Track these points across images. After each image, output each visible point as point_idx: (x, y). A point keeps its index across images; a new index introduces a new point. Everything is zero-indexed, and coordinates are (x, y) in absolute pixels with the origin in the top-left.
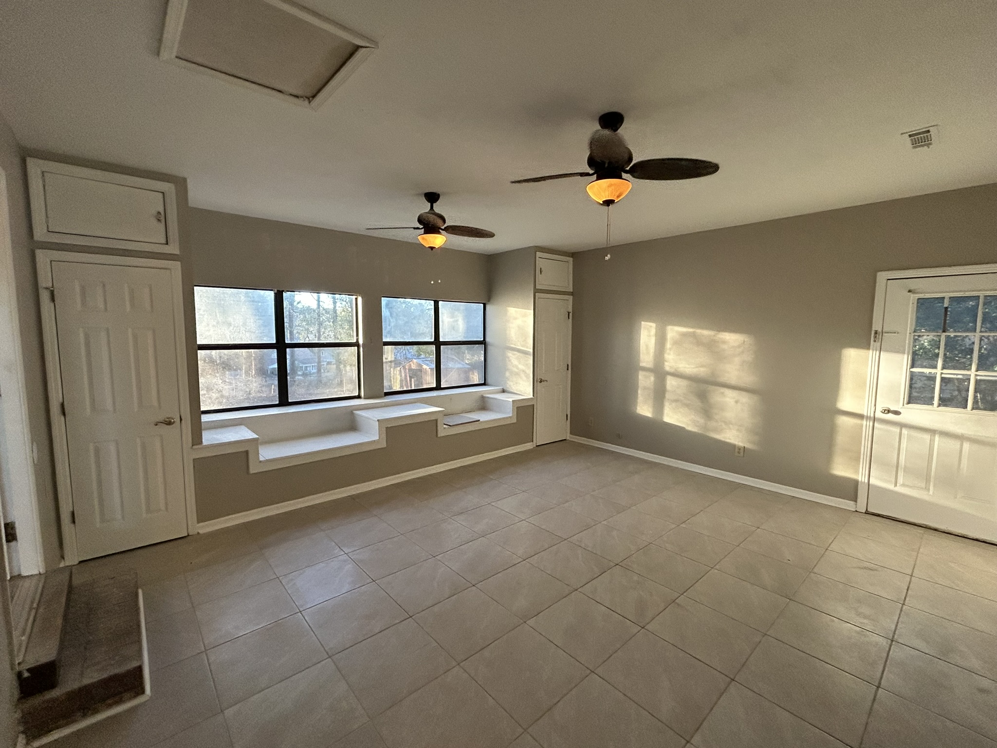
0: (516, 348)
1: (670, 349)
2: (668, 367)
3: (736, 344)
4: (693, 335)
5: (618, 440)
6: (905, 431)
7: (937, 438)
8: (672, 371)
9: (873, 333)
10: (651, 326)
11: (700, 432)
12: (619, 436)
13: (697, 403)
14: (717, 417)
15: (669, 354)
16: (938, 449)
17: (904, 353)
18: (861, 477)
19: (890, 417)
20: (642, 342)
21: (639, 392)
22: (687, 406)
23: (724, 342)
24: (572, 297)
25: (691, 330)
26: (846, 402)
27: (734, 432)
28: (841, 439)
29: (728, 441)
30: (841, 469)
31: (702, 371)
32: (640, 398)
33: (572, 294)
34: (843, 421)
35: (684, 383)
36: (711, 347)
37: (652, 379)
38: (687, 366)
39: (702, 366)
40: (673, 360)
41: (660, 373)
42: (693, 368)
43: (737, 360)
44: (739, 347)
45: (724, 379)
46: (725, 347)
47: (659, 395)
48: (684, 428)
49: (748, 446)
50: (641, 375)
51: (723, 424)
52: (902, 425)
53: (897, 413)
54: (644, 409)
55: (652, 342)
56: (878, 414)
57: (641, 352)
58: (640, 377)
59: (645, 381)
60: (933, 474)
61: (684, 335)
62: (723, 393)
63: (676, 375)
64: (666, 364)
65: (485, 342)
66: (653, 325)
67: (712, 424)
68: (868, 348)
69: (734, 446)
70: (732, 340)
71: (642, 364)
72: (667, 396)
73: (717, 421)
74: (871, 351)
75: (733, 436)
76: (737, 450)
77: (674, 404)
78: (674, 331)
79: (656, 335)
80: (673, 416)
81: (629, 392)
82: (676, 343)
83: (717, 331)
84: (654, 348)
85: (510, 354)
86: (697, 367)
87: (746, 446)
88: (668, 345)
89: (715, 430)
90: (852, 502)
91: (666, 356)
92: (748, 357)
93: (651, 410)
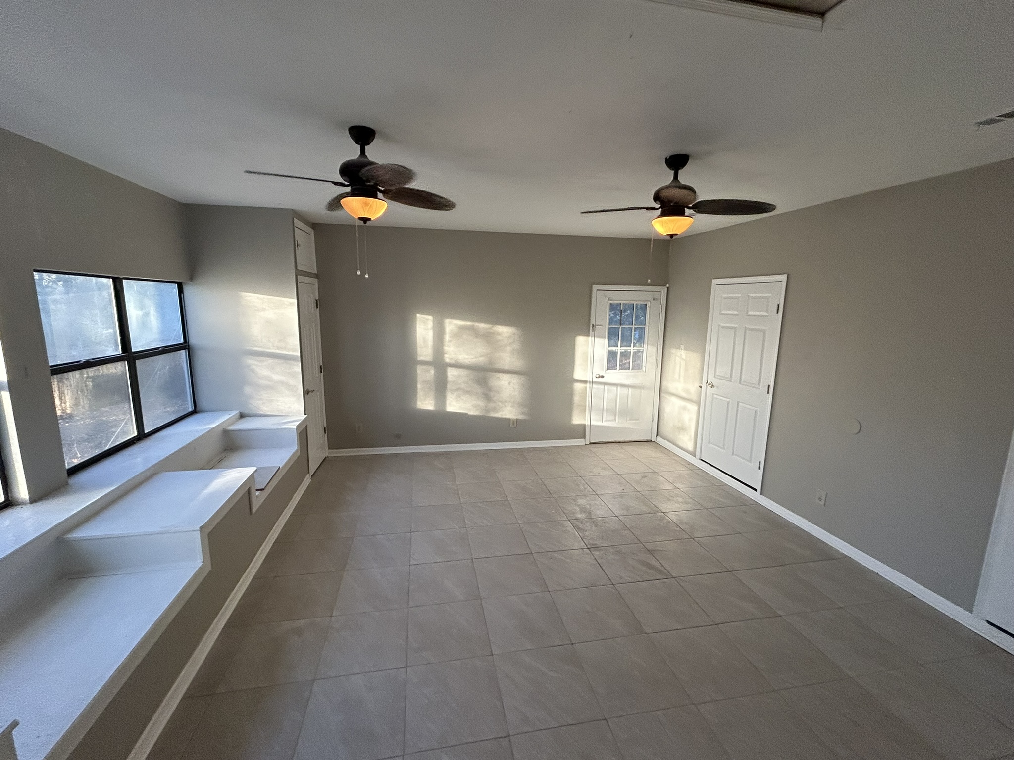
0: (264, 351)
1: (450, 341)
2: (447, 358)
3: (507, 335)
4: (472, 328)
5: (398, 439)
6: (606, 387)
7: (619, 388)
8: (453, 362)
9: (591, 325)
10: (428, 319)
11: (481, 414)
12: (398, 437)
13: (478, 389)
14: (495, 399)
15: (448, 346)
16: (620, 395)
17: (605, 338)
18: (587, 423)
19: (600, 380)
20: (418, 335)
21: (419, 386)
22: (467, 392)
23: (499, 334)
24: (317, 279)
25: (469, 323)
26: (578, 374)
27: (509, 408)
28: (577, 399)
29: (504, 417)
30: (577, 420)
31: (481, 360)
32: (420, 394)
33: (317, 276)
34: (578, 386)
35: (463, 372)
36: (488, 338)
37: (432, 372)
38: (467, 357)
39: (482, 356)
40: (452, 352)
41: (440, 365)
42: (472, 358)
43: (509, 349)
44: (510, 337)
45: (499, 365)
46: (499, 338)
47: (441, 387)
48: (466, 414)
49: (521, 417)
50: (420, 369)
51: (500, 404)
52: (605, 384)
53: (602, 377)
54: (426, 403)
55: (430, 335)
56: (595, 380)
57: (418, 345)
58: (419, 371)
59: (424, 375)
60: (617, 411)
61: (462, 328)
62: (498, 378)
63: (457, 365)
64: (446, 356)
65: (189, 346)
66: (430, 318)
67: (491, 405)
68: (588, 336)
69: (509, 420)
70: (505, 331)
71: (420, 358)
72: (449, 386)
73: (495, 402)
74: (590, 337)
75: (509, 412)
76: (512, 423)
77: (455, 394)
78: (451, 325)
79: (434, 327)
80: (455, 405)
81: (408, 386)
82: (456, 336)
83: (493, 324)
84: (432, 342)
85: (251, 361)
86: (476, 358)
87: (518, 418)
88: (447, 338)
89: (495, 410)
90: (582, 439)
91: (446, 348)
92: (517, 346)
93: (433, 402)
